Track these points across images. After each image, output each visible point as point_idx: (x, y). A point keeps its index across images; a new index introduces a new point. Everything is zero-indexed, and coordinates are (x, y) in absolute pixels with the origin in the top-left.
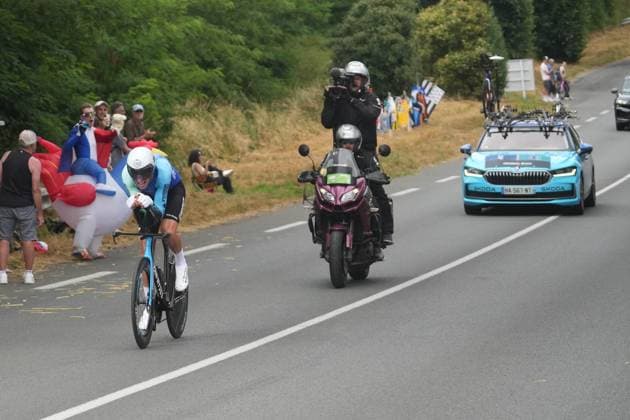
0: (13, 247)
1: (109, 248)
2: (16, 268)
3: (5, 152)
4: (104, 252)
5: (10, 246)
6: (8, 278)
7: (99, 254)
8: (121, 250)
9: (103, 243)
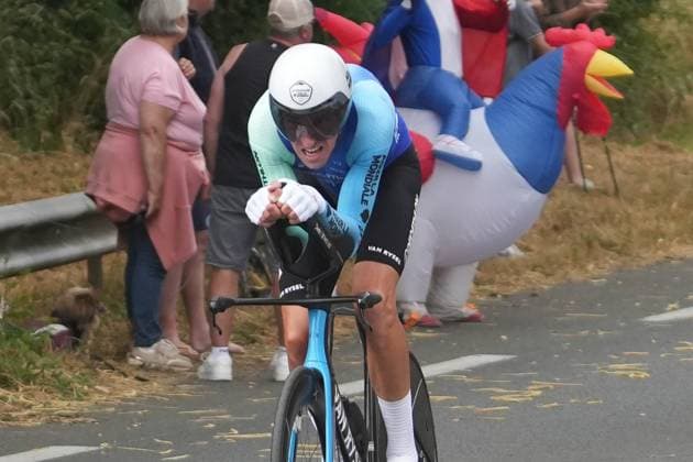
0: (247, 288)
1: (494, 295)
2: (253, 341)
3: (230, 46)
4: (480, 306)
5: (241, 285)
6: (235, 366)
7: (468, 311)
8: (525, 302)
9: (477, 282)
